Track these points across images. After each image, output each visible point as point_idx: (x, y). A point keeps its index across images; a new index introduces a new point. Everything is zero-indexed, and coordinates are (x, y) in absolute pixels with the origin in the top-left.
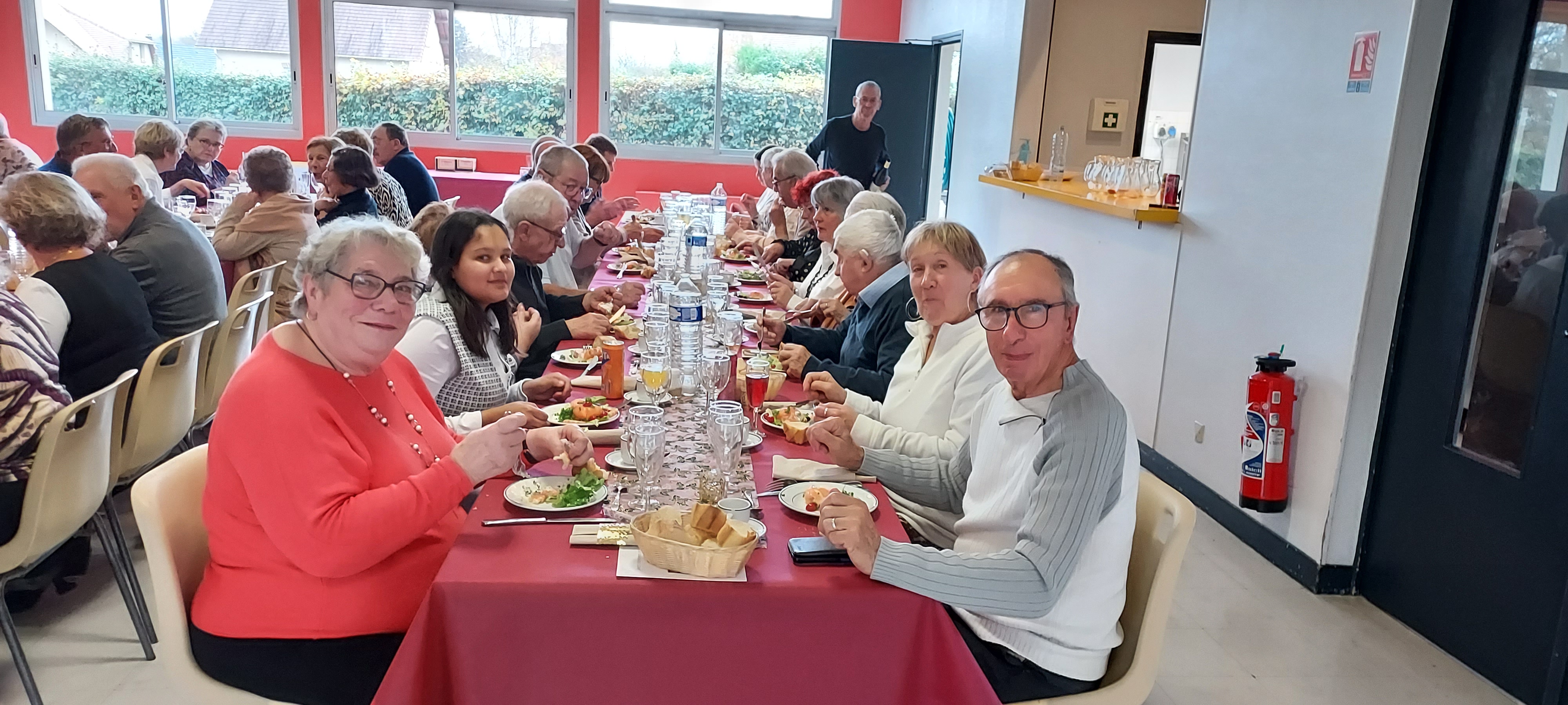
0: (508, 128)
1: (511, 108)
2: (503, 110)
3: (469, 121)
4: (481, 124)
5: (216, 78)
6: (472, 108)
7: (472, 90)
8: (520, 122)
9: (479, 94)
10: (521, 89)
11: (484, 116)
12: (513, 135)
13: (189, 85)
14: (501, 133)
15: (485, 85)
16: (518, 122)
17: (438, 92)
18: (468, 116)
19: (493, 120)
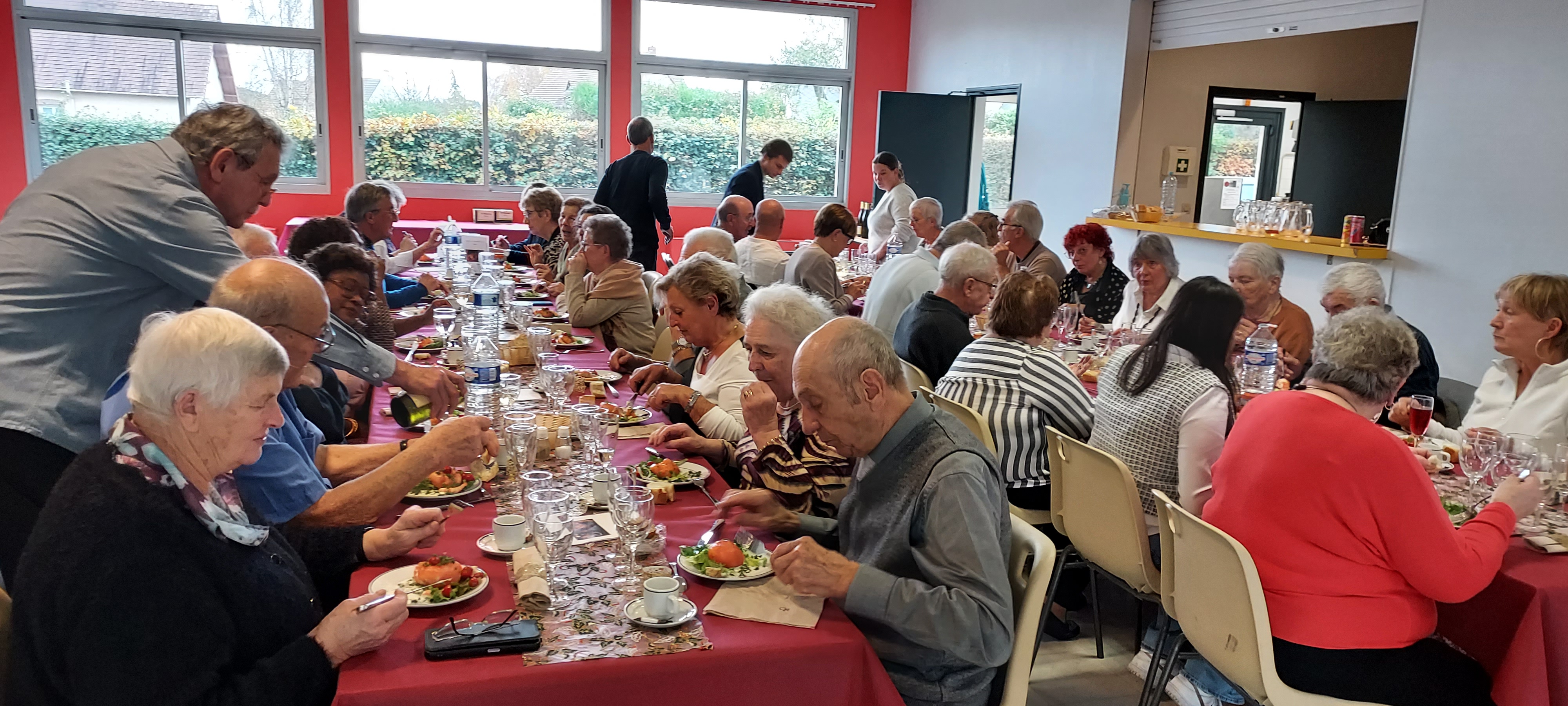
0: (459, 175)
1: (461, 154)
2: (452, 156)
3: (417, 167)
4: (429, 170)
5: (139, 127)
6: (420, 155)
7: (420, 136)
8: (470, 168)
9: (427, 140)
10: (473, 135)
11: (433, 163)
12: (464, 181)
13: (108, 134)
14: (450, 179)
15: (432, 131)
16: (469, 168)
17: (384, 138)
18: (415, 163)
19: (442, 167)
